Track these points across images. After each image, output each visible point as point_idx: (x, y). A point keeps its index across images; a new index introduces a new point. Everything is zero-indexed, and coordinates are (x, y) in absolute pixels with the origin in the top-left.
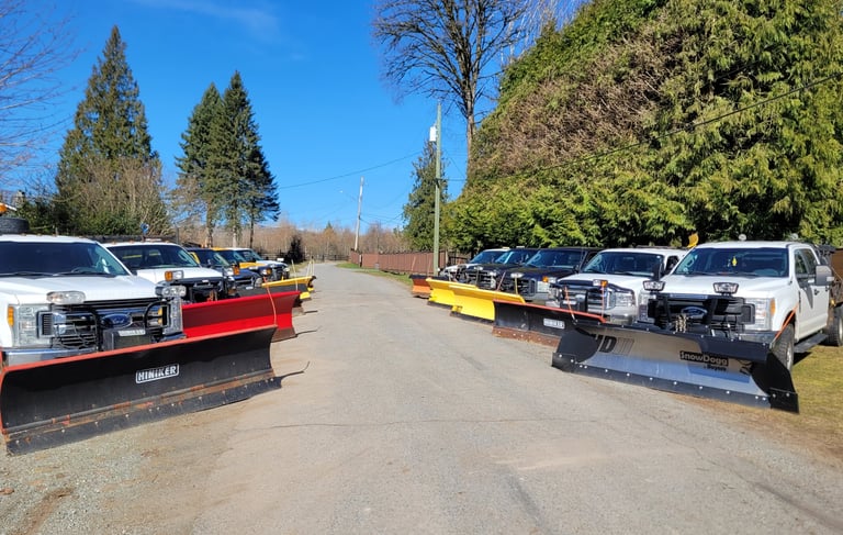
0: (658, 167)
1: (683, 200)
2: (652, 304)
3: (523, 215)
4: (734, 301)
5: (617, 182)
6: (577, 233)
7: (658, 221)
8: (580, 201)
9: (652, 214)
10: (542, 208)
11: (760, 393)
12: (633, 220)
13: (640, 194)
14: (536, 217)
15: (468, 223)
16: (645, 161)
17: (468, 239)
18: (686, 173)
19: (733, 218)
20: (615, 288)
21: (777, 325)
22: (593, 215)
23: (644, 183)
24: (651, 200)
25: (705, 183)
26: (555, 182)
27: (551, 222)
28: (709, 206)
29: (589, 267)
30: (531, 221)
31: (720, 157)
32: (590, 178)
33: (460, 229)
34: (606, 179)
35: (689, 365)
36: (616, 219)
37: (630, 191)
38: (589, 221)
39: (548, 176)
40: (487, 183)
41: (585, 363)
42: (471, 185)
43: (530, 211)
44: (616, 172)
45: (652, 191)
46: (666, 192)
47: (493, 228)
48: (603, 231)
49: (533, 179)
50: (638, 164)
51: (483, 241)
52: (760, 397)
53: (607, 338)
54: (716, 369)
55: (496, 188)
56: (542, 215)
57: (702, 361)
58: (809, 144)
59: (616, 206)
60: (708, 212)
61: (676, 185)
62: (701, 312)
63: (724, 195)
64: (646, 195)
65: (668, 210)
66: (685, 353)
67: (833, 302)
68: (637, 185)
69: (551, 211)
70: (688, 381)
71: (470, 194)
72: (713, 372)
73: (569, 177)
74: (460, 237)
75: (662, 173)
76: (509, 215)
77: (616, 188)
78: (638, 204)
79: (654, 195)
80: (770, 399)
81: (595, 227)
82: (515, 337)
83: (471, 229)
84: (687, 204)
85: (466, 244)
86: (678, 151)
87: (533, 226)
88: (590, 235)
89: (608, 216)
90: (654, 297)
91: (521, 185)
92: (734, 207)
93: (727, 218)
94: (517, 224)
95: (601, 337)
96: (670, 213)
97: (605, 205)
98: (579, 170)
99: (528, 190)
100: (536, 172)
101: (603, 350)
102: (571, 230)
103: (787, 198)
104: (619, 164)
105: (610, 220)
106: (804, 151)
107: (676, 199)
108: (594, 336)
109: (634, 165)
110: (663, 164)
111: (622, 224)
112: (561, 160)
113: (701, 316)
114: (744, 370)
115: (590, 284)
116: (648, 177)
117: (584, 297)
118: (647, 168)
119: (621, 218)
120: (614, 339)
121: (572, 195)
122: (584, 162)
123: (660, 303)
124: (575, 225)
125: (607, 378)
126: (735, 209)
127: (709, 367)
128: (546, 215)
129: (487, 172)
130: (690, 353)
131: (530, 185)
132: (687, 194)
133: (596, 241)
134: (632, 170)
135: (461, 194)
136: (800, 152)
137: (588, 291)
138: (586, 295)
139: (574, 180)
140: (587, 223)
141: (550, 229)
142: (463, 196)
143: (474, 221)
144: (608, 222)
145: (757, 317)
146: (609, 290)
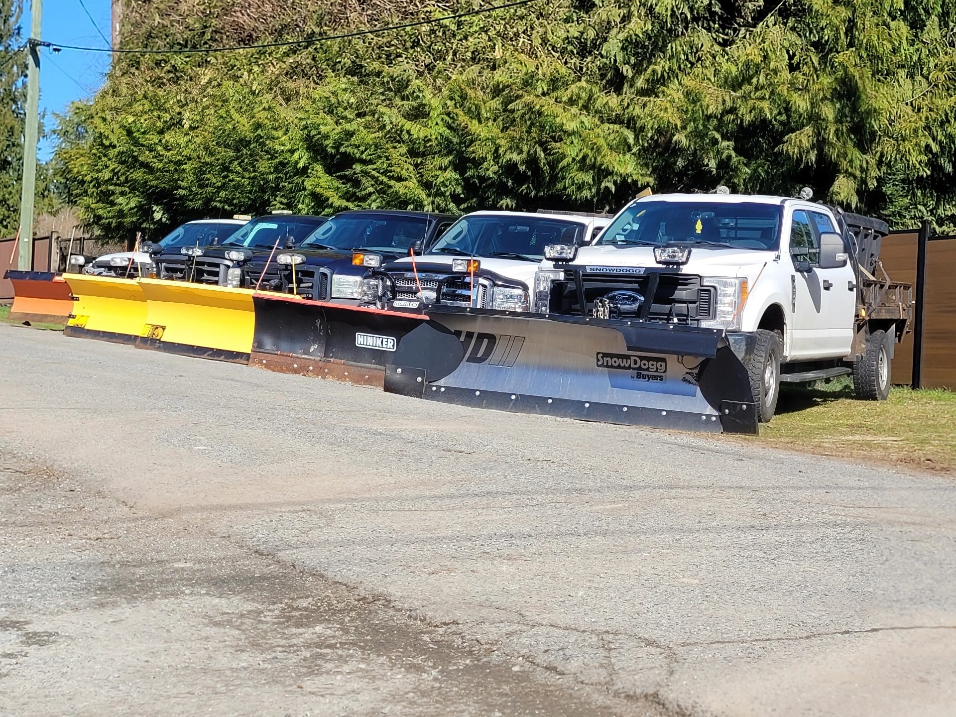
0: (584, 50)
1: (631, 123)
2: (557, 286)
3: (282, 142)
4: (687, 279)
5: (500, 76)
6: (411, 188)
7: (583, 164)
8: (419, 114)
9: (571, 150)
10: (329, 127)
11: (710, 410)
12: (532, 161)
13: (547, 105)
14: (315, 148)
15: (130, 161)
16: (559, 34)
17: (128, 202)
18: (638, 69)
19: (724, 165)
20: (493, 277)
21: (750, 322)
22: (447, 147)
23: (555, 83)
24: (569, 119)
25: (674, 91)
26: (355, 70)
27: (348, 160)
28: (681, 138)
29: (441, 244)
30: (302, 158)
31: (704, 39)
32: (440, 65)
33: (107, 175)
34: (476, 68)
35: (610, 374)
36: (497, 156)
37: (528, 98)
38: (439, 161)
39: (339, 54)
40: (178, 60)
41: (441, 382)
42: (137, 64)
43: (297, 134)
44: (498, 54)
45: (572, 102)
46: (598, 104)
47: (199, 173)
48: (469, 186)
49: (304, 57)
50: (544, 41)
51: (167, 209)
52: (709, 417)
53: (481, 336)
54: (650, 377)
55: (205, 75)
56: (329, 143)
57: (629, 368)
58: (851, 26)
59: (496, 131)
60: (677, 151)
61: (618, 91)
62: (635, 300)
63: (708, 118)
64: (558, 109)
65: (601, 142)
66: (605, 355)
67: (863, 313)
68: (542, 86)
69: (350, 134)
70: (607, 400)
71: (132, 86)
72: (643, 383)
73: (390, 59)
74: (106, 198)
75: (592, 64)
76: (243, 143)
77: (497, 91)
78: (542, 127)
79: (574, 110)
80: (721, 418)
81: (451, 174)
82: (296, 371)
83: (138, 175)
84: (639, 131)
85: (121, 214)
86: (626, 19)
87: (304, 171)
88: (439, 194)
89: (479, 150)
90: (561, 276)
91: (273, 70)
92: (725, 144)
93: (713, 164)
94: (264, 165)
95: (470, 335)
96: (605, 150)
97: (474, 127)
98: (416, 44)
99: (291, 85)
100: (310, 40)
101: (473, 359)
102: (400, 179)
103: (808, 130)
104: (503, 36)
105: (484, 159)
106: (844, 40)
107: (618, 120)
108: (458, 333)
109: (537, 42)
110: (595, 46)
111: (510, 169)
112: (371, 19)
113: (635, 306)
114: (689, 377)
115: (446, 269)
116: (563, 70)
117: (433, 295)
118: (563, 51)
119: (508, 156)
120: (492, 338)
121: (398, 101)
122: (425, 28)
123: (571, 286)
124: (406, 168)
125: (479, 405)
126: (727, 146)
127: (639, 376)
128: (337, 145)
129: (179, 33)
130: (612, 356)
131: (293, 72)
132: (638, 111)
133: (452, 206)
134: (532, 54)
135: (106, 84)
136: (837, 39)
137: (441, 283)
138: (438, 291)
139: (404, 68)
140: (433, 164)
141: (345, 179)
142: (115, 92)
143: (146, 157)
144: (477, 163)
145: (720, 308)
146: (482, 281)
